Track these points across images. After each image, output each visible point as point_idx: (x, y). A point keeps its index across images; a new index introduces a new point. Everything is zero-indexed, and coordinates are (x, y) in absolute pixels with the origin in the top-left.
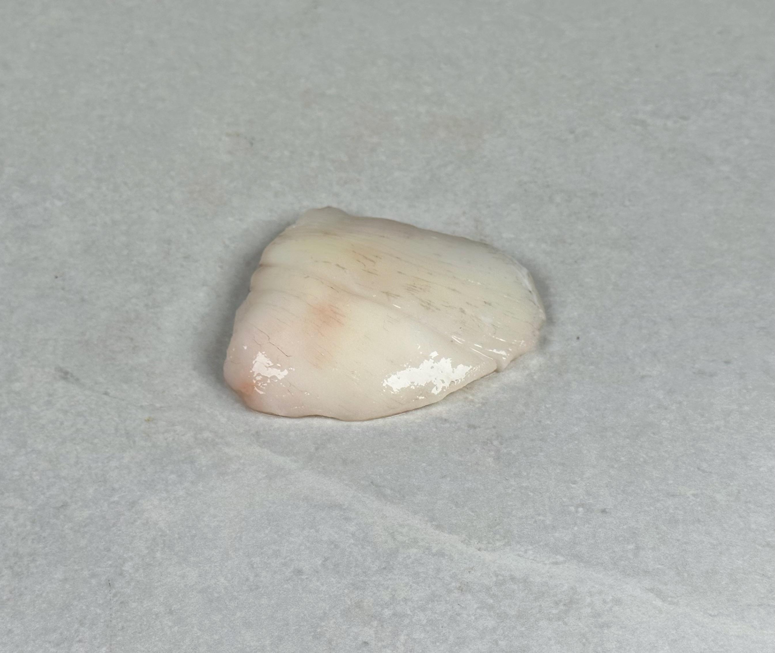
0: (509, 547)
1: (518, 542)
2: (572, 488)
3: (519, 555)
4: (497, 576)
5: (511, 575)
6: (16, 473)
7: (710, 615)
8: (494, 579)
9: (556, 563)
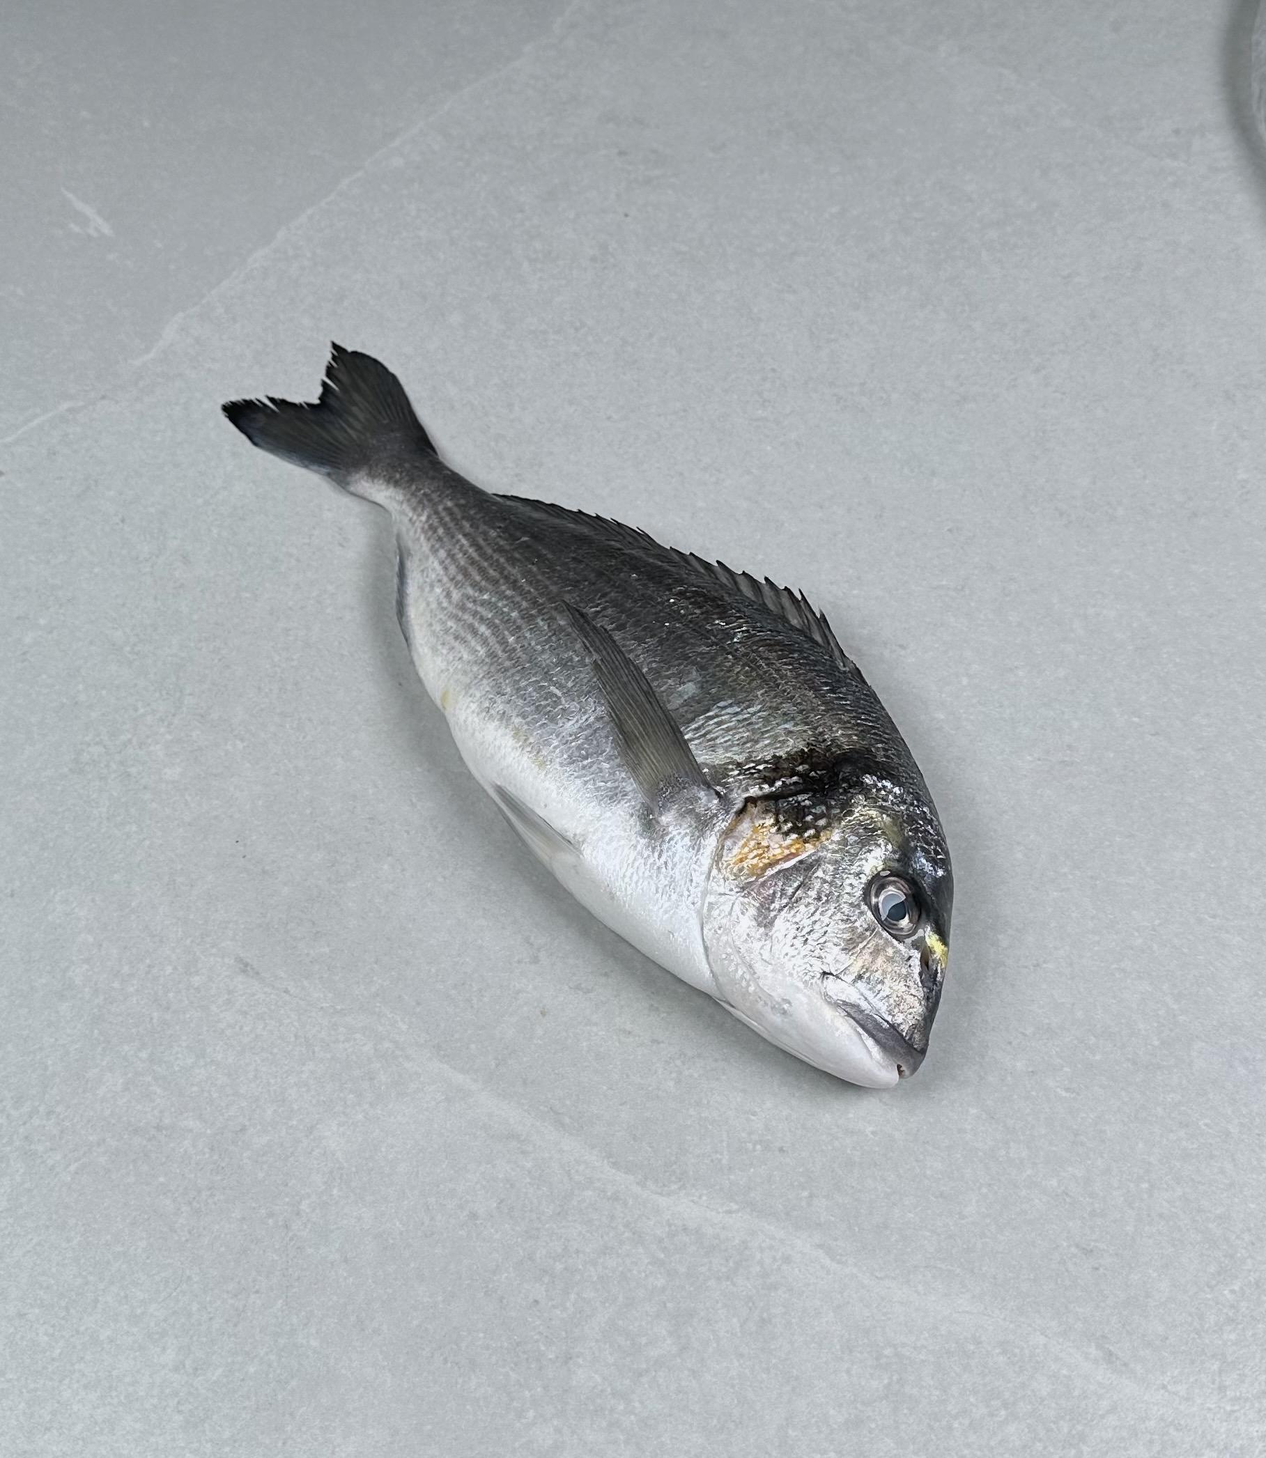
0: (684, 1191)
1: (694, 1186)
2: (753, 1120)
3: (693, 1201)
4: (670, 1225)
5: (684, 1225)
6: (195, 1089)
7: (877, 1277)
8: (667, 1229)
9: (730, 1212)
